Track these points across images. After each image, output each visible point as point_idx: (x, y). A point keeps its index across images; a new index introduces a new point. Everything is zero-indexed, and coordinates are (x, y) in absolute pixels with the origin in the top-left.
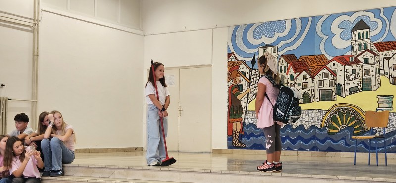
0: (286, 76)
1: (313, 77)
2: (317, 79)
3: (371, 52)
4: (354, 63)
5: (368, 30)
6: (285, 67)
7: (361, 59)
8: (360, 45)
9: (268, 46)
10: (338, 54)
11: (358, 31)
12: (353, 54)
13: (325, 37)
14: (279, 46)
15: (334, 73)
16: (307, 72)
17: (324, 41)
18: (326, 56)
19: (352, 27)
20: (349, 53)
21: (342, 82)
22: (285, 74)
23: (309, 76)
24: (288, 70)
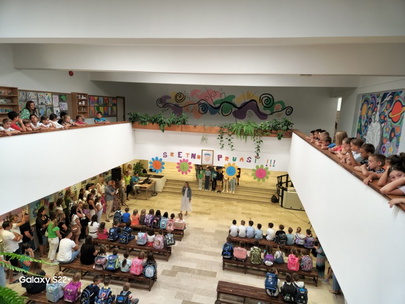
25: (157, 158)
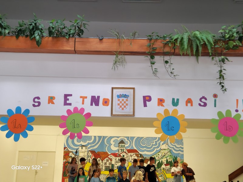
0: (91, 160)
1: (102, 161)
2: (104, 161)
3: (125, 152)
4: (119, 156)
5: (124, 144)
6: (90, 156)
7: (121, 155)
8: (121, 150)
9: (83, 146)
10: (113, 152)
11: (121, 144)
12: (119, 153)
13: (108, 145)
14: (88, 146)
15: (111, 160)
16: (100, 158)
17: (107, 146)
18: (108, 153)
19: (118, 142)
20: (117, 152)
21: (114, 164)
22: (90, 159)
23: (101, 160)
24: (92, 157)
25: (19, 109)
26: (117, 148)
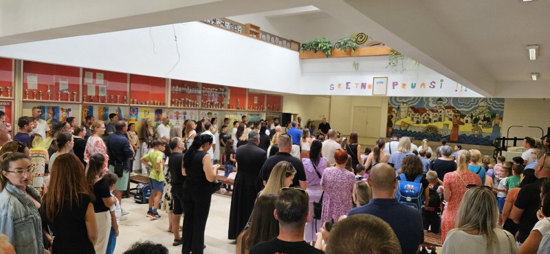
2: (422, 116)
3: (443, 109)
4: (436, 112)
5: (442, 101)
6: (411, 111)
7: (439, 111)
8: (439, 106)
9: (405, 103)
10: (431, 109)
11: (439, 102)
12: (436, 109)
14: (409, 103)
15: (429, 115)
17: (426, 104)
18: (426, 109)
19: (437, 100)
21: (431, 118)
26: (434, 105)
